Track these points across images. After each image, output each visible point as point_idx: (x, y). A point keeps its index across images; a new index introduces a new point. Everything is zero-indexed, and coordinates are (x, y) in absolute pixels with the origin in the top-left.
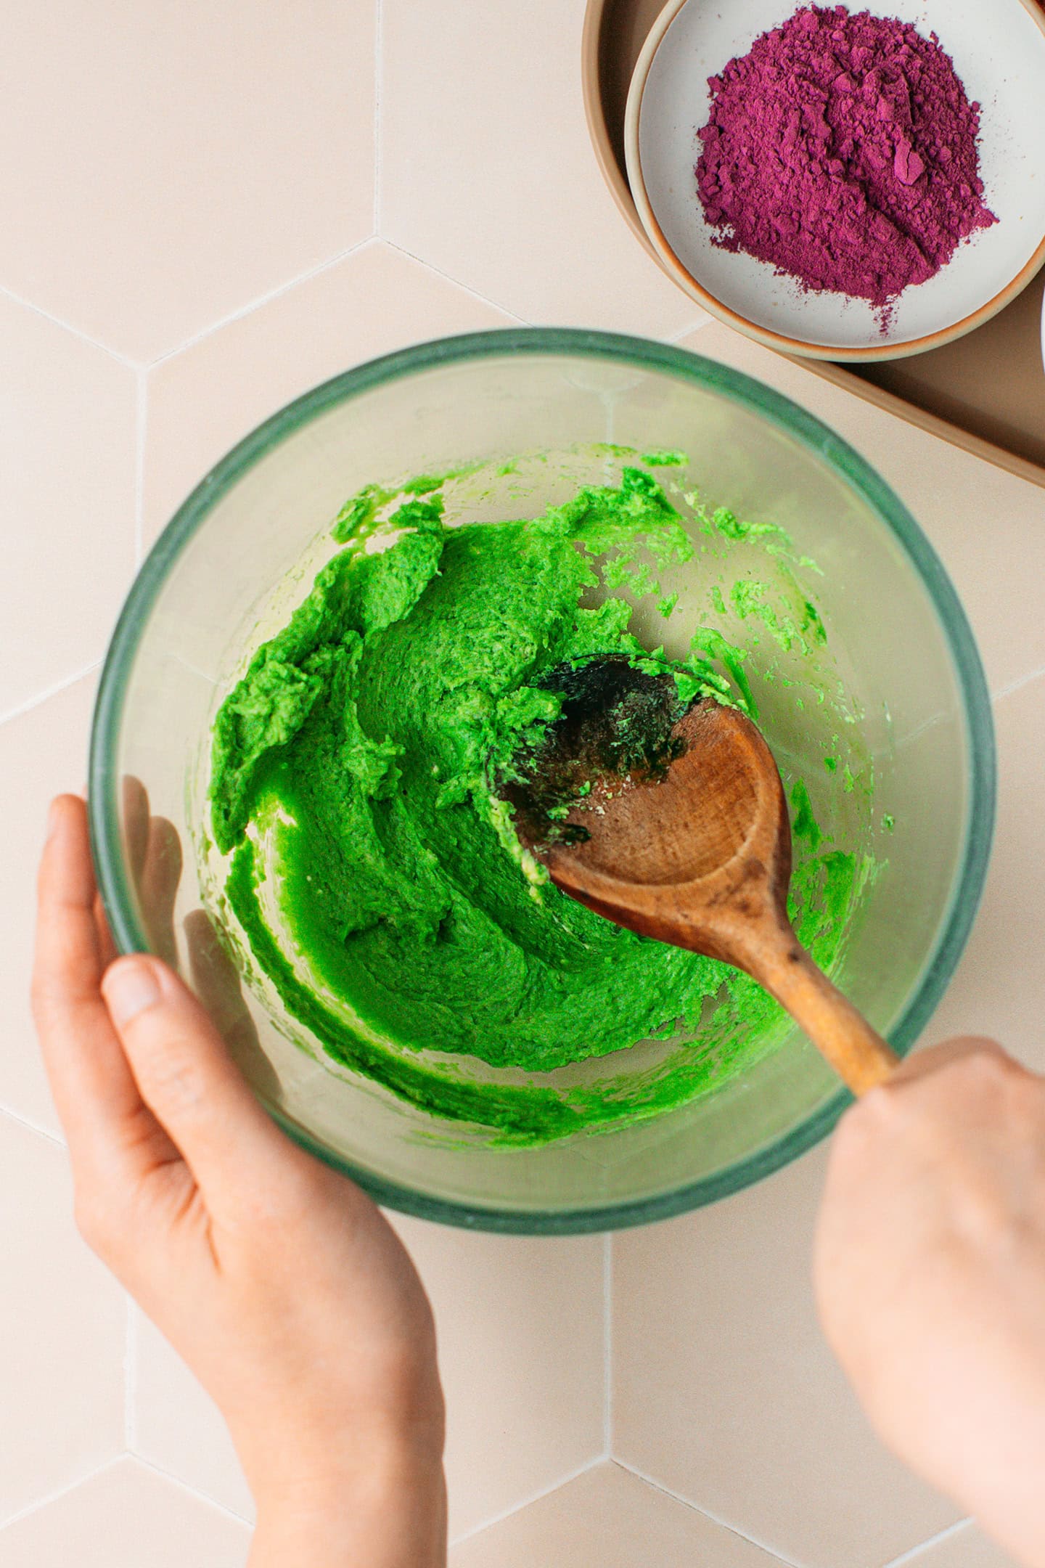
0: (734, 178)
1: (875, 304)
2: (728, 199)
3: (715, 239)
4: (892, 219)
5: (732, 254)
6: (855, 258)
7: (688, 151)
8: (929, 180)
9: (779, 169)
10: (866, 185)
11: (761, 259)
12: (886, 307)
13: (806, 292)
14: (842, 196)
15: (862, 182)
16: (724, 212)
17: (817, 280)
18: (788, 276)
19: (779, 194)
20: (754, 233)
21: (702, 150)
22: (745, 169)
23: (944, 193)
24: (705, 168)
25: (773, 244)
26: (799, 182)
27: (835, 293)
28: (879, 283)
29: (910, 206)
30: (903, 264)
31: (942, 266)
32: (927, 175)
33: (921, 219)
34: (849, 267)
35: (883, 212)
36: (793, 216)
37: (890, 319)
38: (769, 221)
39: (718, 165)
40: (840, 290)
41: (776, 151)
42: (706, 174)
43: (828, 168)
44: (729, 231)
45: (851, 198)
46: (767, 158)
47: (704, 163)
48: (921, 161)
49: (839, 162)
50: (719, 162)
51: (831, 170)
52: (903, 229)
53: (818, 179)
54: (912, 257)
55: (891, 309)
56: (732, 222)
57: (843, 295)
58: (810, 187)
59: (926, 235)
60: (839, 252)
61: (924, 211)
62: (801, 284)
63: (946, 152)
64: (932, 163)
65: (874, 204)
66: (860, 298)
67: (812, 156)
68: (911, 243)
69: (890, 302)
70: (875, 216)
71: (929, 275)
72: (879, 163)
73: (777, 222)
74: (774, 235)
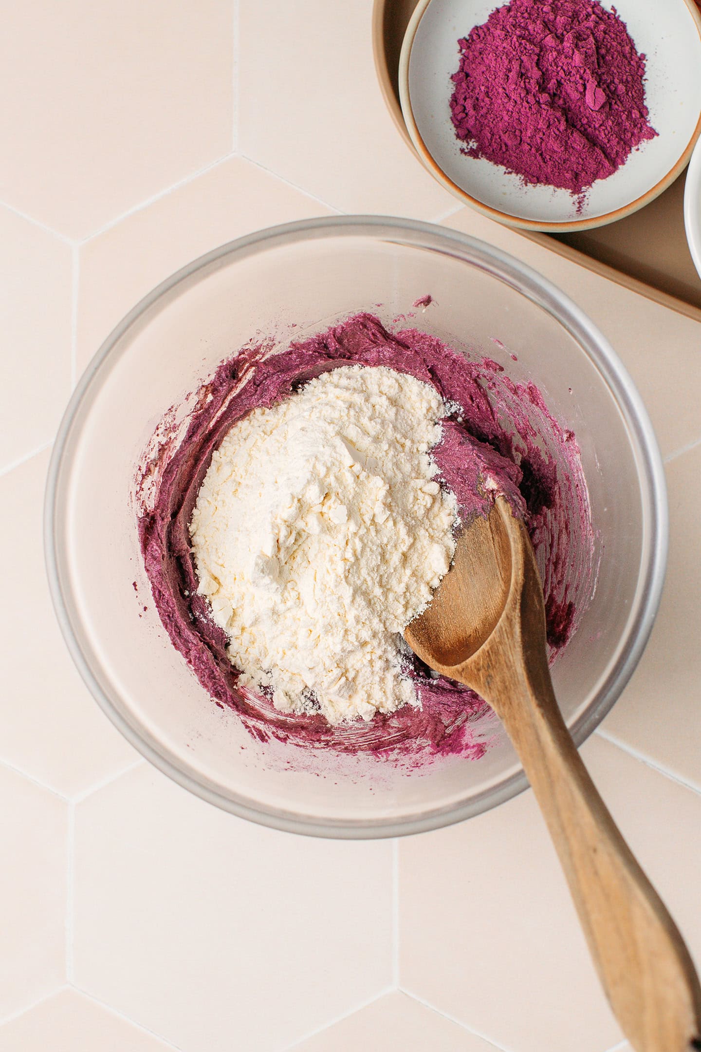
0: (475, 107)
1: (573, 193)
2: (471, 122)
3: (464, 149)
4: (585, 134)
5: (476, 159)
6: (559, 161)
7: (445, 90)
8: (610, 107)
9: (506, 101)
10: (566, 111)
11: (496, 163)
12: (581, 195)
13: (526, 185)
14: (549, 119)
15: (563, 108)
16: (469, 131)
17: (534, 177)
18: (514, 175)
19: (506, 118)
20: (490, 145)
21: (455, 89)
22: (483, 101)
23: (621, 117)
24: (456, 101)
25: (503, 153)
26: (520, 109)
27: (546, 186)
28: (576, 178)
29: (597, 126)
30: (593, 166)
31: (620, 166)
32: (608, 104)
33: (605, 134)
34: (555, 168)
35: (578, 129)
36: (517, 133)
37: (584, 203)
38: (500, 137)
39: (465, 99)
40: (550, 184)
41: (504, 88)
42: (457, 105)
43: (539, 99)
44: (473, 144)
45: (556, 119)
46: (498, 93)
47: (456, 98)
48: (604, 94)
49: (547, 95)
50: (466, 97)
51: (541, 101)
52: (592, 141)
53: (532, 106)
54: (599, 160)
55: (585, 196)
56: (475, 138)
57: (551, 187)
58: (527, 113)
59: (608, 145)
60: (548, 157)
61: (607, 128)
62: (523, 180)
63: (622, 88)
64: (612, 95)
65: (571, 124)
66: (563, 189)
67: (528, 92)
68: (598, 150)
69: (584, 192)
70: (572, 133)
71: (611, 173)
72: (575, 95)
73: (505, 137)
74: (503, 146)
